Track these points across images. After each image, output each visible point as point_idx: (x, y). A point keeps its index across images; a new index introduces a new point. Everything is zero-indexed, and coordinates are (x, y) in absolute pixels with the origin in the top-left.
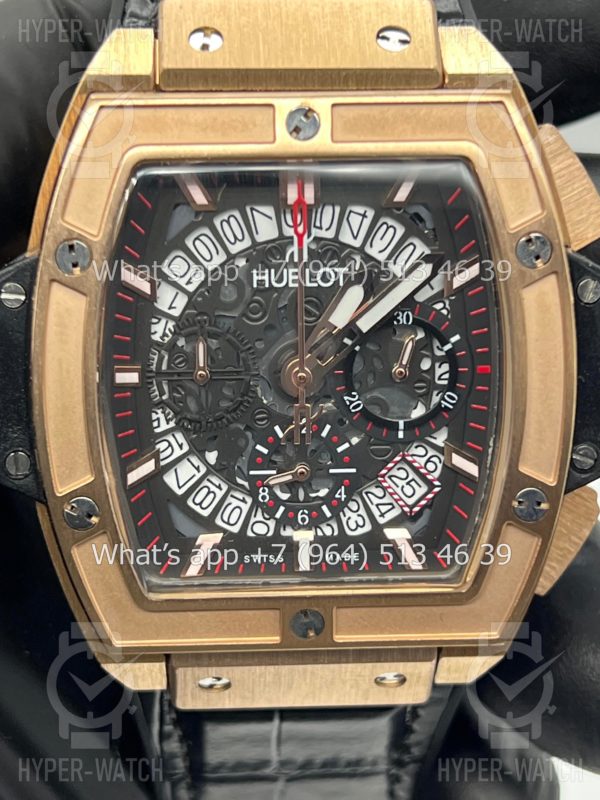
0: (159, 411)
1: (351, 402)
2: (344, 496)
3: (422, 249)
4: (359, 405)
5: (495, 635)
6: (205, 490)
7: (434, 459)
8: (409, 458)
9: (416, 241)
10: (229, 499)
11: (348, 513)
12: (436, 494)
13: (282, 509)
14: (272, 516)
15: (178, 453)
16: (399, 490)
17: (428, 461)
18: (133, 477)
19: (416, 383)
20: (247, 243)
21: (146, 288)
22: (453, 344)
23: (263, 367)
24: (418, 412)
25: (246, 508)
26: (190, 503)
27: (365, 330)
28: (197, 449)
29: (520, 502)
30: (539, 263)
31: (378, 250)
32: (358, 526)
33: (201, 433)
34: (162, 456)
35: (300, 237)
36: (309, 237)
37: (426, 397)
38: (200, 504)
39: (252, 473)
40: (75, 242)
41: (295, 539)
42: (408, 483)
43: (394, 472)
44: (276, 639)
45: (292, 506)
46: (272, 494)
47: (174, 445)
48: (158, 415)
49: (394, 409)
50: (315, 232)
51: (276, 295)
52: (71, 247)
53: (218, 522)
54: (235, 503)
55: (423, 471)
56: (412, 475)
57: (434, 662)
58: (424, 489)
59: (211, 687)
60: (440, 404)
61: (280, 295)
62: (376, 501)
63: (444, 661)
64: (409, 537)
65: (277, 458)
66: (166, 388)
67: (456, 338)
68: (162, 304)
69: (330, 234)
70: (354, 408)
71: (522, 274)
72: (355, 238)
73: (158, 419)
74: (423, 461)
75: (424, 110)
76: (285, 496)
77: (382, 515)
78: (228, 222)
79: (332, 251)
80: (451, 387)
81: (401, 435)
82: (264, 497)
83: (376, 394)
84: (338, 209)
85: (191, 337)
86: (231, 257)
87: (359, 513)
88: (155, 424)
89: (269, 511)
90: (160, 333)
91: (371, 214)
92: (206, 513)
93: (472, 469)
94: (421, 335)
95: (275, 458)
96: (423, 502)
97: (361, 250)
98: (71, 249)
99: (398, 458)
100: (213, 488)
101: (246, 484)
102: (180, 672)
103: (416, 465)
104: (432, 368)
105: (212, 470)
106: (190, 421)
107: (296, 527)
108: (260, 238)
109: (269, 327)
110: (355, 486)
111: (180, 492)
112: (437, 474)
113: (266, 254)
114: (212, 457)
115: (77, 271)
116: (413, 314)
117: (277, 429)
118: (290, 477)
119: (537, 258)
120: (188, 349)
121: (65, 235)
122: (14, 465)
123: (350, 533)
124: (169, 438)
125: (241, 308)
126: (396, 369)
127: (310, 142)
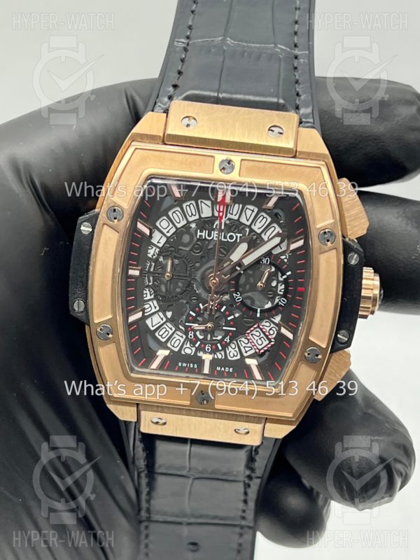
0: (147, 290)
1: (237, 297)
2: (228, 341)
3: (278, 230)
4: (240, 299)
5: (290, 415)
6: (164, 330)
7: (273, 329)
8: (261, 327)
9: (275, 225)
10: (175, 335)
11: (230, 349)
12: (272, 345)
13: (199, 343)
14: (194, 346)
15: (154, 310)
16: (255, 341)
17: (271, 329)
18: (131, 319)
19: (269, 292)
20: (197, 217)
21: (147, 232)
22: (287, 276)
23: (198, 275)
24: (269, 305)
25: (182, 340)
26: (157, 334)
27: (246, 264)
28: (163, 310)
29: (309, 354)
30: (329, 243)
31: (257, 227)
32: (234, 356)
33: (166, 302)
34: (146, 311)
35: (221, 218)
36: (225, 217)
37: (272, 299)
38: (161, 336)
39: (187, 324)
40: (116, 208)
41: (203, 358)
42: (260, 339)
43: (254, 332)
44: (188, 403)
45: (204, 342)
46: (195, 335)
47: (151, 307)
48: (147, 291)
49: (257, 303)
50: (229, 216)
51: (207, 242)
52: (115, 210)
53: (169, 345)
55: (267, 334)
56: (262, 335)
57: (263, 424)
58: (267, 342)
59: (157, 423)
60: (278, 303)
61: (209, 243)
62: (244, 345)
63: (268, 425)
64: (257, 364)
65: (199, 319)
67: (289, 273)
68: (154, 241)
69: (236, 218)
70: (238, 300)
71: (320, 248)
72: (248, 220)
73: (146, 294)
74: (268, 329)
75: (284, 167)
76: (201, 337)
77: (246, 352)
78: (189, 206)
79: (235, 226)
80: (285, 296)
81: (258, 315)
82: (191, 336)
83: (249, 294)
84: (241, 206)
85: (165, 257)
86: (189, 222)
88: (145, 296)
89: (193, 343)
90: (152, 254)
91: (256, 210)
92: (163, 340)
93: (290, 336)
94: (273, 269)
95: (198, 318)
96: (266, 348)
97: (250, 227)
98: (114, 211)
99: (256, 326)
100: (168, 329)
101: (183, 329)
102: (143, 413)
103: (264, 330)
104: (277, 286)
105: (168, 320)
106: (161, 296)
107: (205, 352)
108: (203, 216)
109: (202, 257)
110: (234, 337)
112: (274, 336)
113: (206, 224)
114: (169, 314)
115: (116, 221)
116: (270, 259)
117: (201, 305)
118: (204, 328)
119: (328, 241)
120: (164, 262)
121: (112, 205)
122: (78, 306)
123: (229, 358)
124: (151, 303)
125: (190, 247)
126: (259, 284)
127: (229, 175)
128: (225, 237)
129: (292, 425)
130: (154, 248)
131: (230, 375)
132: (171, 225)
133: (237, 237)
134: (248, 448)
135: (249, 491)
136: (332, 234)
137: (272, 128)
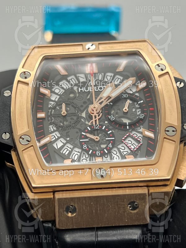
1: (111, 118)
2: (111, 146)
4: (113, 118)
11: (113, 155)
12: (141, 145)
13: (91, 151)
25: (79, 154)
26: (62, 152)
39: (81, 140)
42: (132, 145)
47: (55, 137)
51: (86, 94)
53: (71, 158)
54: (76, 153)
66: (53, 118)
68: (53, 99)
70: (112, 119)
87: (117, 155)
91: (113, 75)
93: (152, 135)
96: (137, 147)
100: (68, 149)
101: (79, 145)
103: (134, 136)
108: (81, 81)
110: (114, 143)
111: (57, 148)
117: (88, 128)
122: (5, 136)
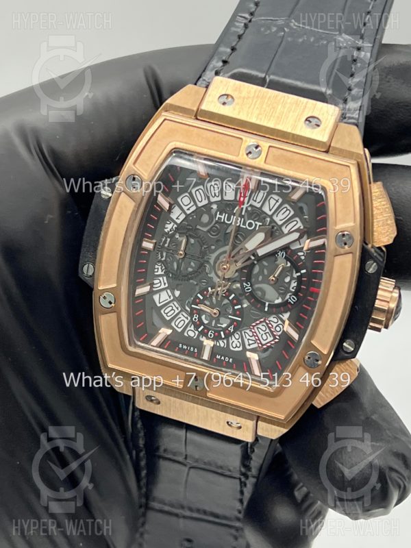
0: (159, 265)
2: (232, 330)
3: (300, 225)
4: (249, 289)
5: (282, 417)
6: (171, 308)
7: (281, 326)
8: (267, 322)
9: (297, 219)
10: (180, 315)
12: (276, 342)
13: (202, 327)
14: (197, 330)
15: (163, 286)
16: (260, 335)
17: (278, 326)
18: (139, 291)
19: (279, 284)
20: (219, 199)
21: (167, 206)
22: (302, 274)
23: (212, 258)
24: (279, 301)
25: (187, 321)
26: (162, 311)
27: (260, 255)
28: (172, 288)
29: (309, 358)
30: (346, 247)
31: (279, 219)
32: (236, 346)
34: (155, 286)
35: (243, 203)
36: (248, 203)
37: (283, 295)
38: (167, 314)
39: (193, 306)
40: (136, 176)
41: (205, 343)
42: (265, 334)
43: (260, 326)
44: (180, 386)
45: (207, 328)
46: (200, 319)
47: (161, 282)
49: (267, 297)
50: (252, 202)
52: (134, 179)
53: (173, 324)
54: (183, 318)
55: (273, 330)
56: (268, 330)
57: (255, 422)
58: (272, 338)
59: (152, 401)
60: (288, 300)
61: (227, 227)
62: (248, 337)
63: (260, 423)
64: (258, 359)
65: (207, 303)
66: (164, 254)
67: (304, 271)
68: (174, 216)
69: (258, 205)
70: (247, 290)
71: (336, 250)
72: (270, 210)
73: (158, 268)
74: (275, 325)
75: (311, 160)
76: (206, 322)
77: (249, 345)
79: (257, 214)
80: (296, 294)
81: (266, 309)
82: (195, 319)
84: (266, 194)
85: (181, 235)
86: (210, 203)
87: (239, 340)
88: (156, 270)
89: (197, 327)
90: (169, 230)
91: (280, 201)
92: (168, 318)
94: (288, 265)
96: (269, 345)
97: (271, 217)
99: (262, 320)
100: (174, 308)
103: (270, 325)
104: (290, 282)
105: (175, 299)
106: (172, 273)
107: (208, 338)
108: (225, 198)
109: (218, 240)
111: (159, 305)
112: (279, 333)
113: (226, 207)
114: (177, 293)
116: (286, 253)
117: (210, 289)
119: (345, 244)
120: (180, 239)
121: (133, 173)
122: (87, 270)
123: (232, 348)
124: (161, 279)
125: (209, 228)
126: (272, 278)
127: (254, 160)
128: (244, 224)
129: (284, 427)
130: (172, 224)
131: (229, 366)
132: (192, 203)
133: (256, 225)
134: (243, 444)
135: (245, 490)
136: (351, 237)
137: (310, 119)
